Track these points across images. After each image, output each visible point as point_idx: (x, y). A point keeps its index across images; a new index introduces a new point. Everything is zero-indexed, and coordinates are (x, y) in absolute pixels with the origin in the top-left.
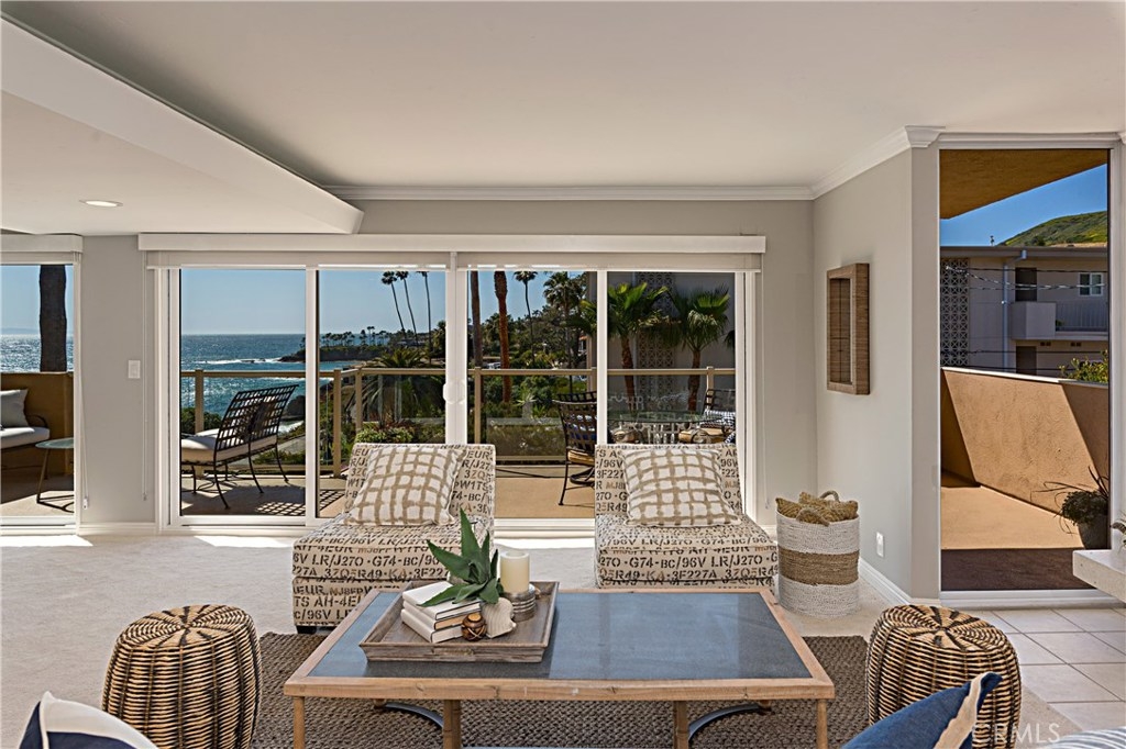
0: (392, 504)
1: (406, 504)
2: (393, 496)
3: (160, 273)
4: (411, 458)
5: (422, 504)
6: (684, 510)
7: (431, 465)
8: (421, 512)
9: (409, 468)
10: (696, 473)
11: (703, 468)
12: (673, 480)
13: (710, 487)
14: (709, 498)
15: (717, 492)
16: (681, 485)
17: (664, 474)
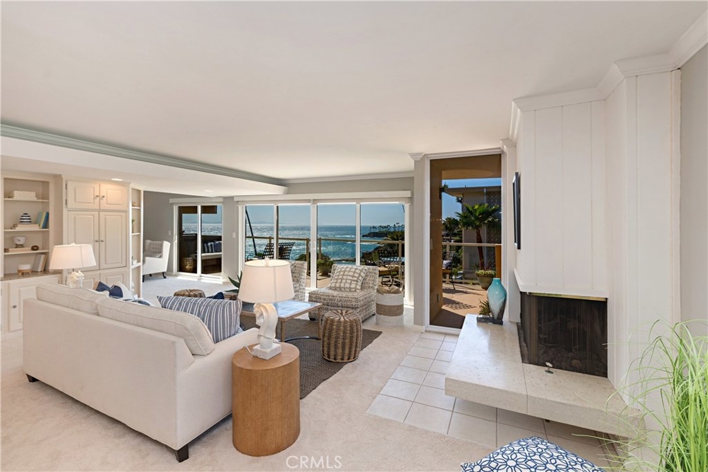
3: (240, 207)
6: (342, 285)
10: (351, 274)
11: (354, 272)
12: (343, 275)
13: (354, 279)
14: (353, 282)
15: (357, 281)
16: (345, 277)
17: (342, 273)
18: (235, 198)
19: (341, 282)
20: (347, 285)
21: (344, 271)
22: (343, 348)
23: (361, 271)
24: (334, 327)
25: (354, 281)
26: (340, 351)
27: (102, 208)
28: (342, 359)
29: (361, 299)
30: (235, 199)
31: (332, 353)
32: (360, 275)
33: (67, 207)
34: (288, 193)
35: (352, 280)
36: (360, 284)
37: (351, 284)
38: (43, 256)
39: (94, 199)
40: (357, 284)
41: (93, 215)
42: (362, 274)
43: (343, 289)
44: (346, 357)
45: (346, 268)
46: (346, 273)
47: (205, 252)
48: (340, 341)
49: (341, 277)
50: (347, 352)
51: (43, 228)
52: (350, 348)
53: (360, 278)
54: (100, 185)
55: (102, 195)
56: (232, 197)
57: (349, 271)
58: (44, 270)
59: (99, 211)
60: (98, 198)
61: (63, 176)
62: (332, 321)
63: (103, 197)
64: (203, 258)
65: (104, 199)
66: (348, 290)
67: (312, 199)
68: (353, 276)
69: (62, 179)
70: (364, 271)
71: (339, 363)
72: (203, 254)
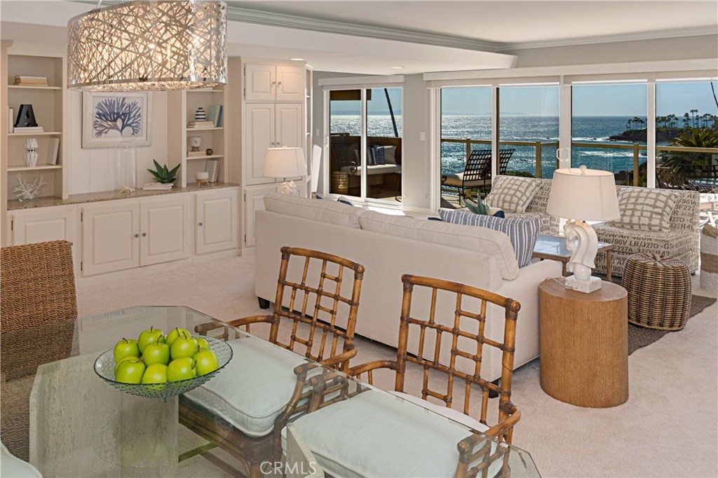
0: (498, 201)
1: (504, 201)
2: (499, 197)
3: (433, 91)
4: (512, 182)
5: (510, 202)
7: (520, 186)
8: (510, 206)
9: (509, 186)
10: (652, 202)
11: (656, 200)
12: (635, 204)
13: (656, 210)
14: (654, 216)
15: (662, 214)
16: (639, 207)
17: (632, 200)
18: (424, 75)
19: (632, 215)
20: (645, 221)
21: (637, 198)
22: (663, 308)
23: (669, 197)
24: (648, 275)
25: (657, 213)
26: (657, 312)
27: (278, 99)
28: (661, 325)
29: (674, 243)
30: (425, 79)
31: (645, 314)
32: (666, 205)
33: (245, 99)
34: (517, 65)
35: (652, 212)
36: (667, 218)
37: (651, 218)
38: (216, 162)
39: (271, 86)
40: (662, 220)
41: (270, 109)
42: (670, 203)
43: (636, 227)
44: (667, 323)
45: (639, 192)
46: (641, 200)
47: (373, 164)
48: (659, 296)
49: (631, 206)
50: (669, 314)
51: (218, 126)
52: (674, 309)
53: (668, 209)
54: (276, 67)
55: (278, 81)
56: (421, 75)
57: (646, 198)
58: (217, 181)
59: (276, 102)
60: (274, 85)
61: (242, 59)
62: (644, 266)
63: (280, 83)
64: (370, 173)
65: (280, 85)
66: (647, 228)
67: (562, 74)
68: (654, 206)
69: (240, 61)
70: (673, 197)
71: (655, 329)
72: (369, 167)
